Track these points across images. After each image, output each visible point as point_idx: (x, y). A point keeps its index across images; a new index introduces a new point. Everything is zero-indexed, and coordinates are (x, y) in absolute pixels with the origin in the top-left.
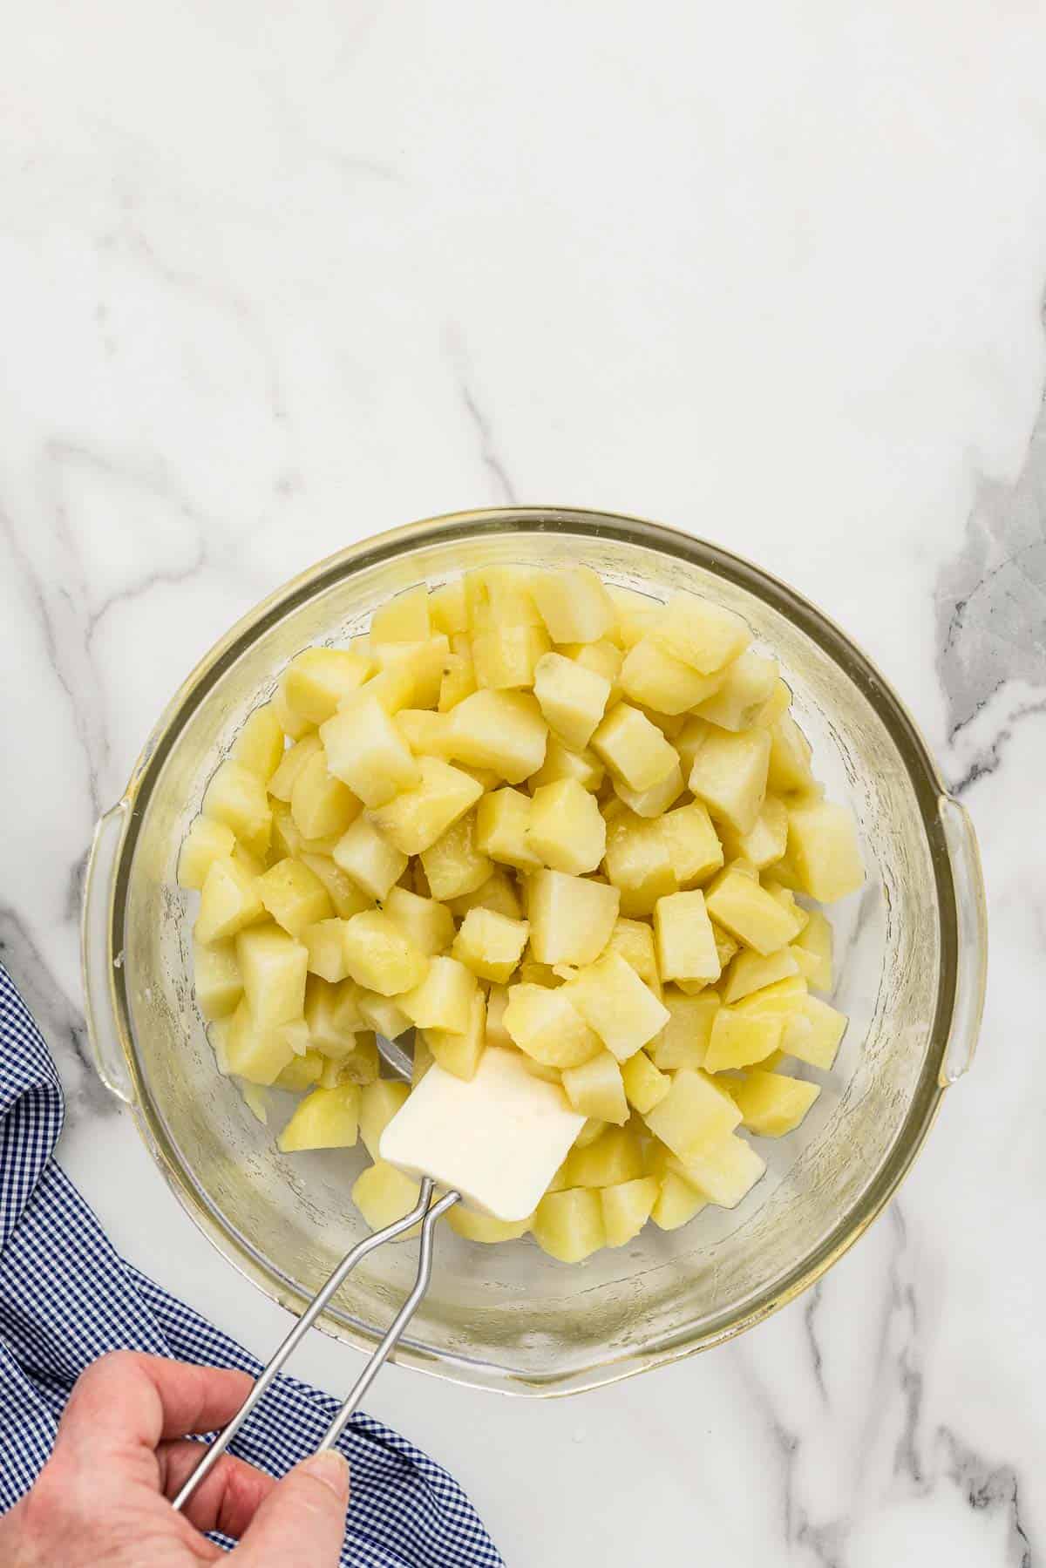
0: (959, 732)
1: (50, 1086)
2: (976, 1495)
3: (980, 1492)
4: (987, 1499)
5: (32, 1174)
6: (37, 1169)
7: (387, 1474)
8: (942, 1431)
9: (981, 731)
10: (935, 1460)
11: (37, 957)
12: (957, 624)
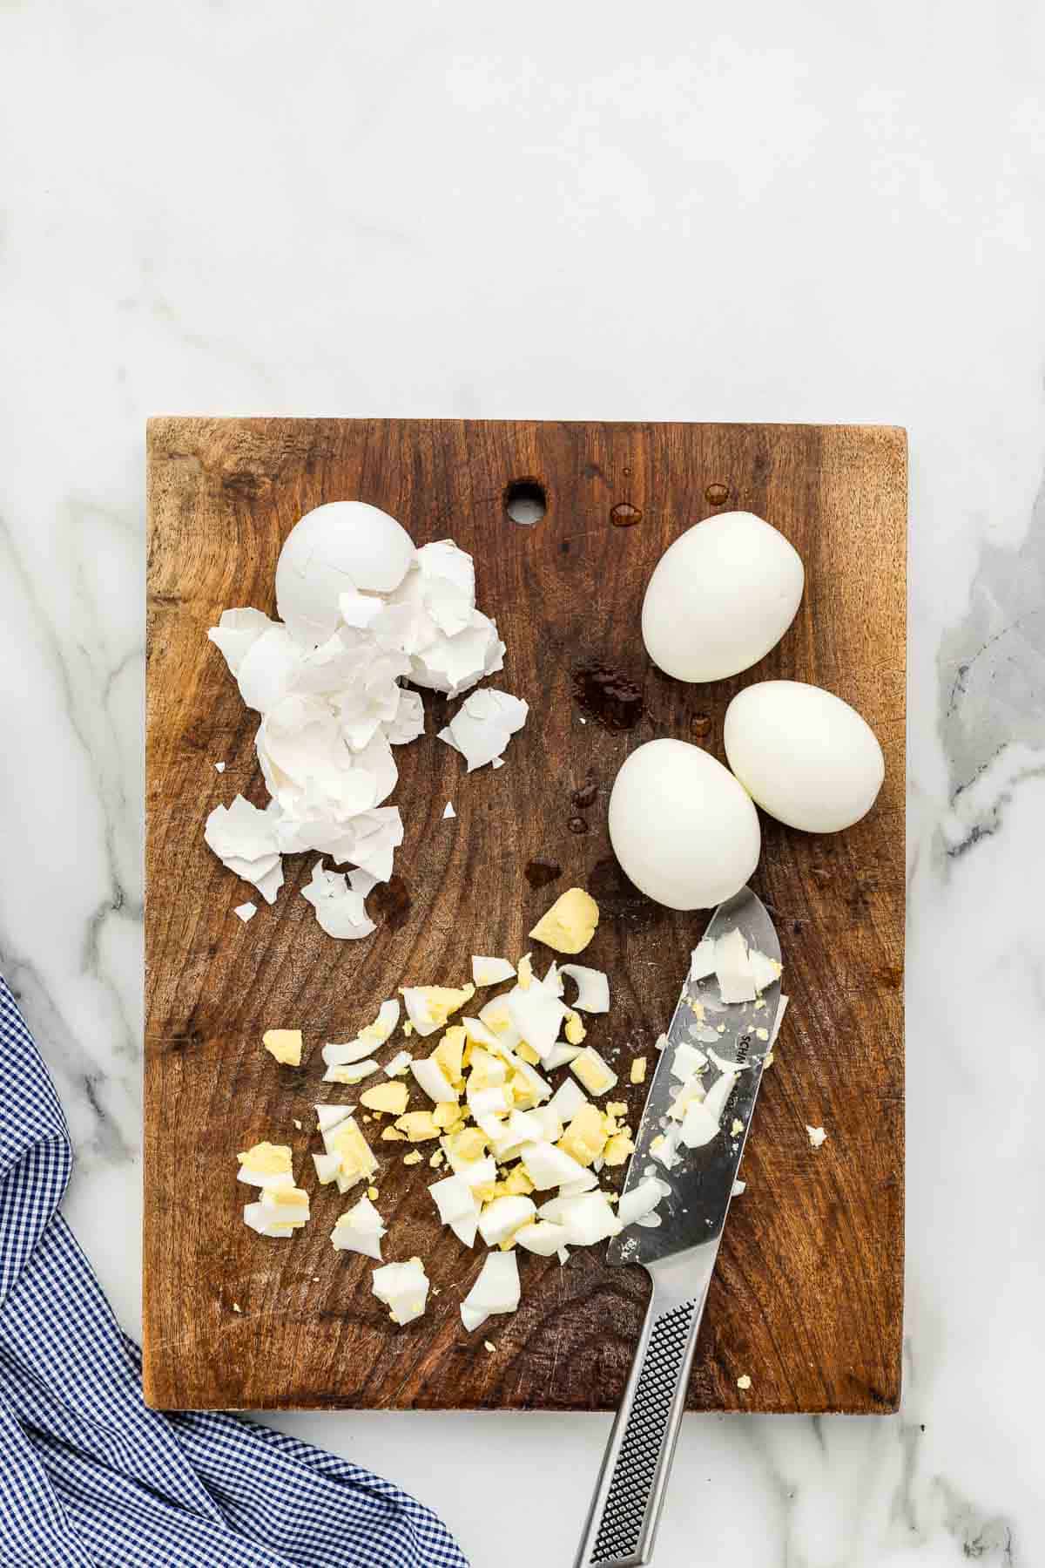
0: (961, 794)
1: (61, 1139)
2: (970, 1544)
3: (975, 1543)
4: (981, 1549)
5: (38, 1226)
6: (43, 1221)
7: (371, 1521)
8: (937, 1481)
9: (983, 793)
10: (931, 1511)
11: (52, 1007)
12: (960, 688)
